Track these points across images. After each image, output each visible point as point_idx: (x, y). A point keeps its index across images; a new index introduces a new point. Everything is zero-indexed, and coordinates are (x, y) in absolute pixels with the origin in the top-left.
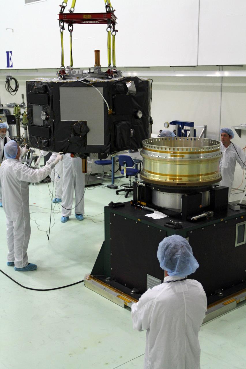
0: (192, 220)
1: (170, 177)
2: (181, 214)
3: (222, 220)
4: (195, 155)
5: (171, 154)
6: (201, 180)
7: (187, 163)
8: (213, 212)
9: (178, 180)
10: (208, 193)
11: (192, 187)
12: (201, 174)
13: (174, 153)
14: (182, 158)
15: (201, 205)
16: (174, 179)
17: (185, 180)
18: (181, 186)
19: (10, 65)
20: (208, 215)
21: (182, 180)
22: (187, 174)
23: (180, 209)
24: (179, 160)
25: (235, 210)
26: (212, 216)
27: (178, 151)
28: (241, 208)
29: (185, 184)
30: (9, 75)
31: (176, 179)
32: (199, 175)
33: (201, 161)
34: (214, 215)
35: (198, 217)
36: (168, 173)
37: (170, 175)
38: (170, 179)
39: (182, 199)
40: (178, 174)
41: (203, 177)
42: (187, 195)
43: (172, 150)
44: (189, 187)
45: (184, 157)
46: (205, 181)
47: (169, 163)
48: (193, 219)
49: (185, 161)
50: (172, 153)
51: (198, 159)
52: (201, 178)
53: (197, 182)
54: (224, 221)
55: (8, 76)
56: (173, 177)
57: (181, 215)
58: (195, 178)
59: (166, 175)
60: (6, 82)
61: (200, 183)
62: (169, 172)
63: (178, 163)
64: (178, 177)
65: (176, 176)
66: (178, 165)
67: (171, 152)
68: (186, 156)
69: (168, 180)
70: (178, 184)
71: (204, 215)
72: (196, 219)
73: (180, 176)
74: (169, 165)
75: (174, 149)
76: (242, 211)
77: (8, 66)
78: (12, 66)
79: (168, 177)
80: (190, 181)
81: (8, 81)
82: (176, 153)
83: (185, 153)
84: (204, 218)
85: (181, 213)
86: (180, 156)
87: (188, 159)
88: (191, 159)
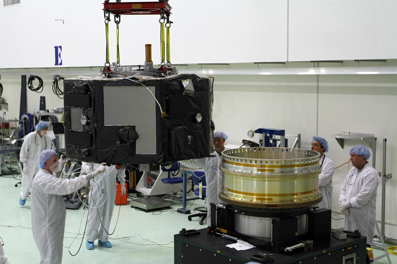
0: (286, 251)
1: (258, 197)
2: (272, 244)
3: (324, 252)
4: (288, 169)
5: (258, 168)
6: (296, 200)
7: (279, 179)
8: (312, 241)
9: (266, 201)
10: (305, 216)
11: (284, 209)
12: (296, 193)
13: (262, 166)
14: (272, 173)
15: (297, 232)
16: (262, 199)
17: (276, 200)
18: (271, 208)
19: (59, 62)
20: (306, 245)
21: (272, 200)
22: (278, 193)
23: (270, 238)
24: (268, 176)
25: (340, 239)
26: (311, 246)
27: (267, 164)
28: (348, 236)
29: (276, 206)
30: (57, 74)
31: (264, 199)
32: (293, 194)
33: (295, 177)
34: (313, 246)
35: (293, 247)
36: (255, 192)
37: (257, 195)
38: (257, 199)
39: (272, 224)
40: (266, 193)
41: (298, 196)
42: (279, 220)
43: (259, 163)
44: (281, 209)
45: (274, 171)
46: (301, 202)
47: (255, 179)
48: (288, 250)
49: (275, 177)
50: (260, 166)
51: (291, 174)
52: (296, 198)
53: (292, 203)
54: (327, 253)
55: (56, 76)
56: (261, 196)
57: (272, 245)
58: (288, 198)
59: (252, 194)
60: (54, 83)
61: (295, 204)
62: (256, 190)
63: (266, 179)
64: (266, 197)
65: (264, 195)
66: (267, 182)
67: (259, 165)
68: (277, 170)
69: (255, 201)
70: (267, 205)
71: (301, 245)
72: (291, 250)
73: (269, 195)
74: (255, 182)
75: (261, 162)
76: (350, 240)
77: (57, 63)
78: (61, 64)
79: (254, 197)
80: (282, 202)
81: (56, 82)
82: (264, 166)
83: (275, 167)
84: (301, 249)
85: (272, 242)
86: (269, 170)
87: (280, 174)
88: (282, 174)
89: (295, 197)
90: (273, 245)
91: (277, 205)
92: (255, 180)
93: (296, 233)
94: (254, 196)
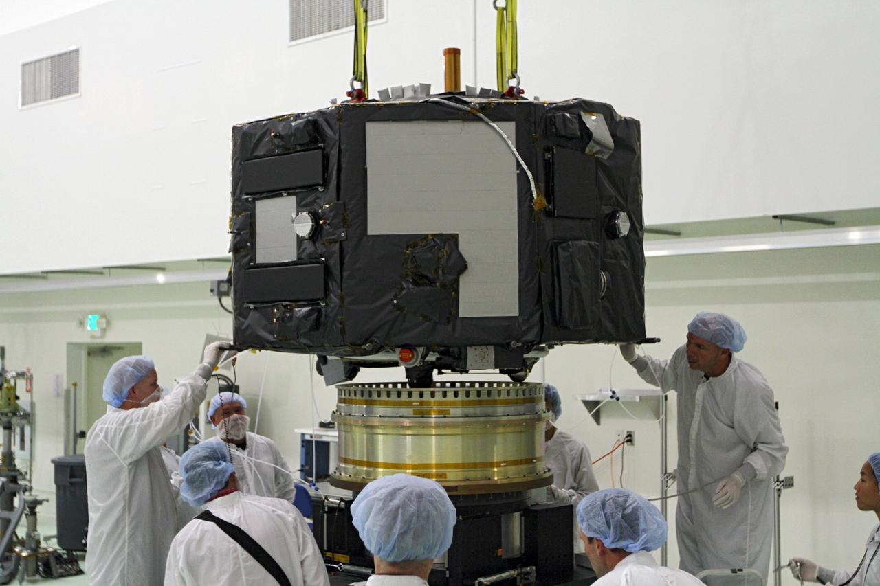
0: (477, 585)
1: (415, 471)
2: (448, 572)
5: (416, 408)
6: (498, 477)
7: (459, 431)
8: (534, 568)
10: (517, 514)
11: (473, 496)
12: (497, 462)
13: (422, 403)
14: (445, 417)
17: (455, 477)
20: (522, 575)
21: (446, 478)
22: (458, 460)
24: (435, 423)
26: (532, 578)
27: (432, 399)
29: (455, 489)
32: (492, 465)
34: (536, 578)
35: (493, 578)
36: (409, 462)
37: (414, 467)
40: (434, 462)
41: (501, 469)
43: (416, 397)
44: (465, 499)
45: (449, 414)
46: (506, 481)
47: (409, 432)
48: (481, 583)
49: (453, 425)
50: (418, 403)
52: (497, 472)
53: (487, 482)
56: (422, 470)
57: (448, 576)
58: (478, 474)
59: (404, 466)
61: (496, 486)
62: (410, 457)
63: (434, 432)
64: (434, 471)
65: (428, 466)
66: (434, 437)
67: (417, 401)
68: (456, 411)
71: (511, 575)
72: (489, 583)
73: (439, 466)
74: (409, 438)
75: (421, 395)
79: (408, 471)
80: (468, 480)
82: (429, 403)
83: (454, 404)
84: (510, 582)
85: (448, 569)
86: (440, 412)
87: (461, 419)
88: (467, 419)
89: (496, 469)
90: (450, 575)
91: (457, 486)
92: (409, 435)
93: (500, 550)
94: (406, 469)
